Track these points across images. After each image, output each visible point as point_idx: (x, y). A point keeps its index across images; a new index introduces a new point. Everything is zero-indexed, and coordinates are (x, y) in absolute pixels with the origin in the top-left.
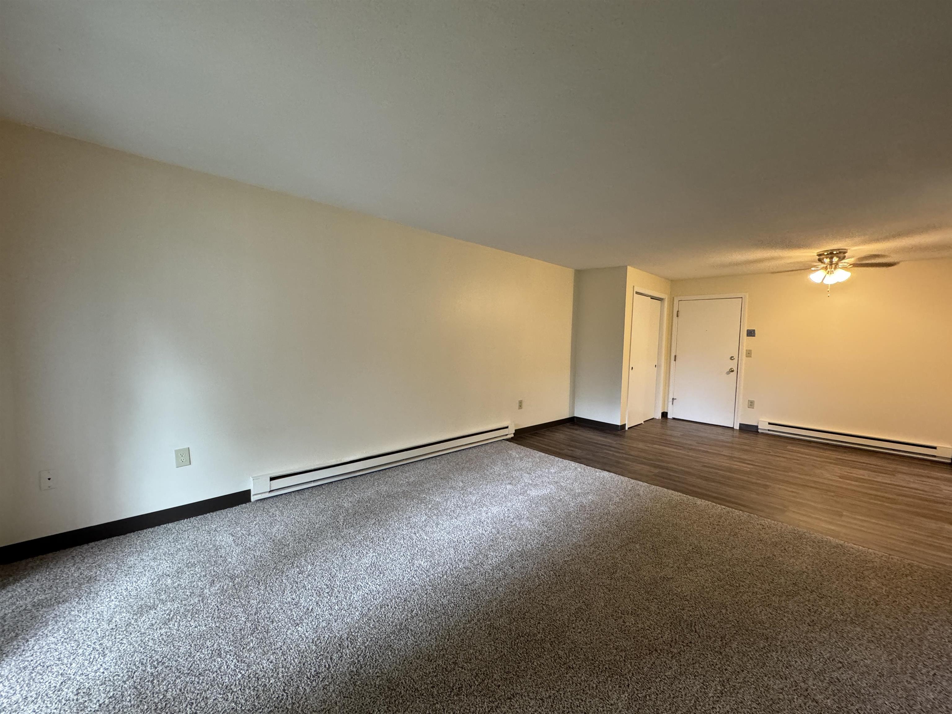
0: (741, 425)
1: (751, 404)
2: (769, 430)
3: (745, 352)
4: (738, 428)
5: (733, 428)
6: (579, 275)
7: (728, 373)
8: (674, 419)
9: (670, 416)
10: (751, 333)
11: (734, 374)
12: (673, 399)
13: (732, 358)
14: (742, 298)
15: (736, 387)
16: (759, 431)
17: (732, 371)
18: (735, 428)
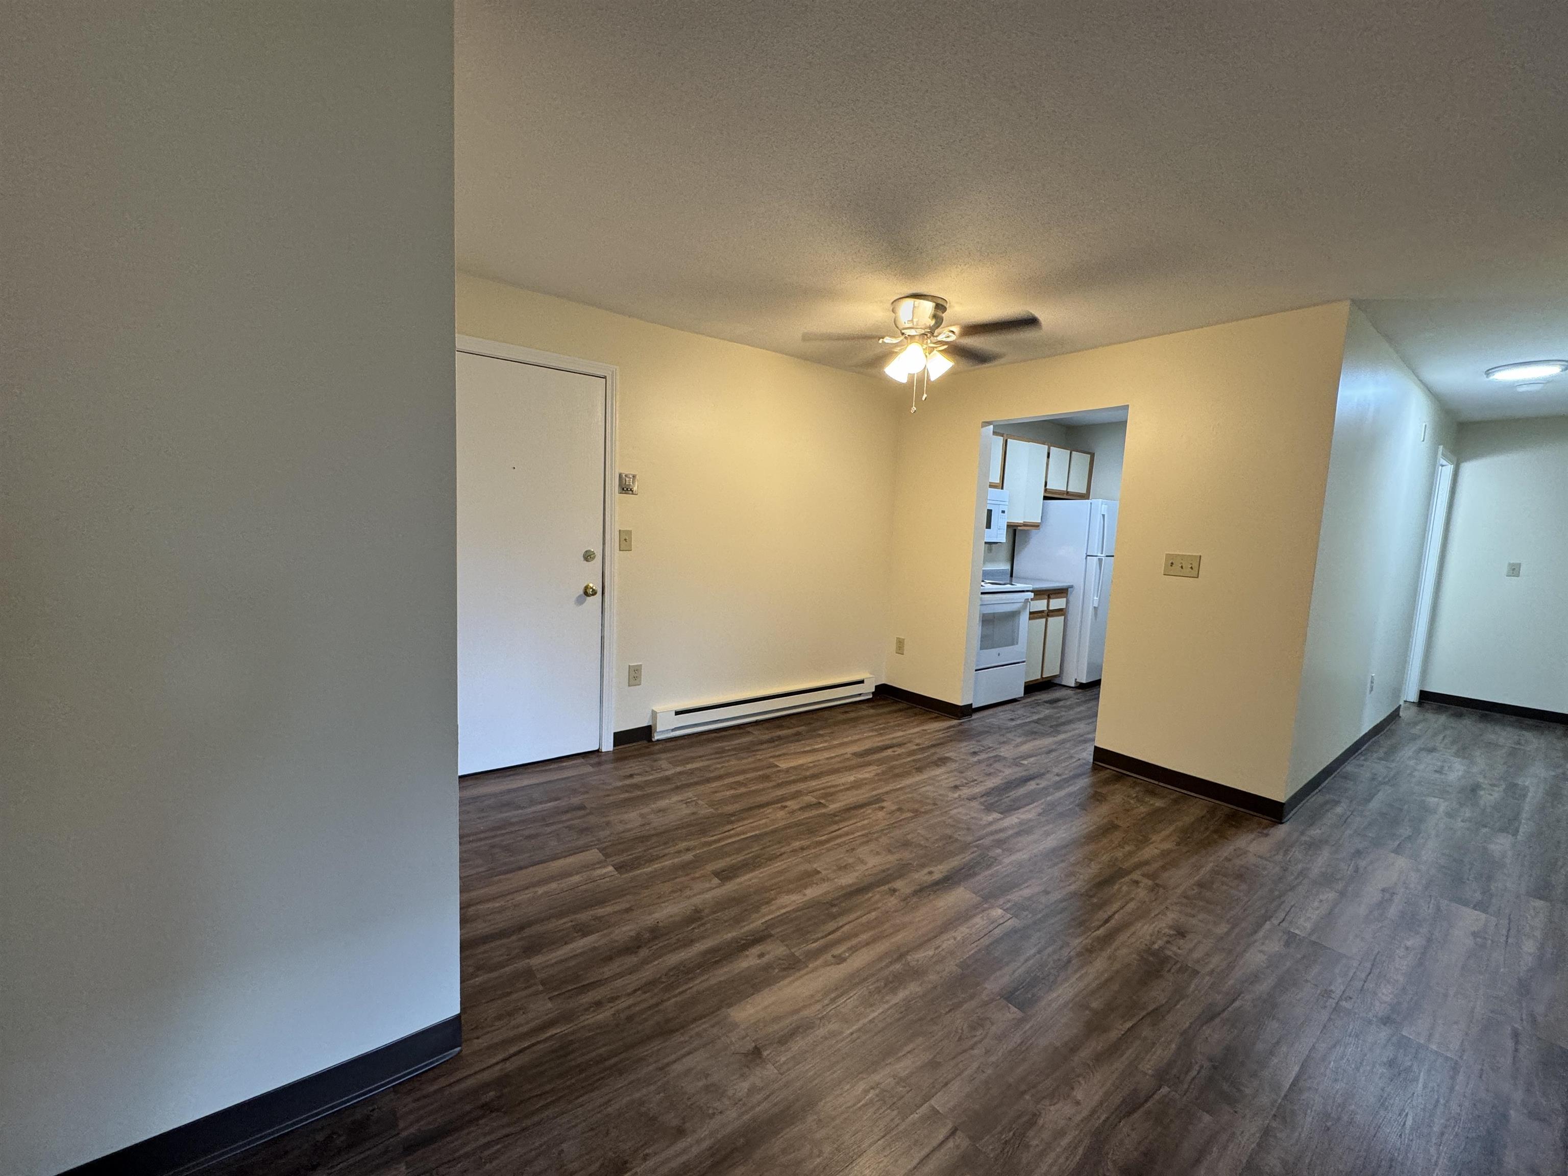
0: (616, 736)
2: (674, 729)
3: (616, 537)
4: (610, 746)
5: (600, 751)
7: (580, 601)
11: (594, 602)
13: (588, 556)
14: (605, 377)
15: (602, 638)
16: (657, 737)
17: (588, 592)
18: (604, 749)
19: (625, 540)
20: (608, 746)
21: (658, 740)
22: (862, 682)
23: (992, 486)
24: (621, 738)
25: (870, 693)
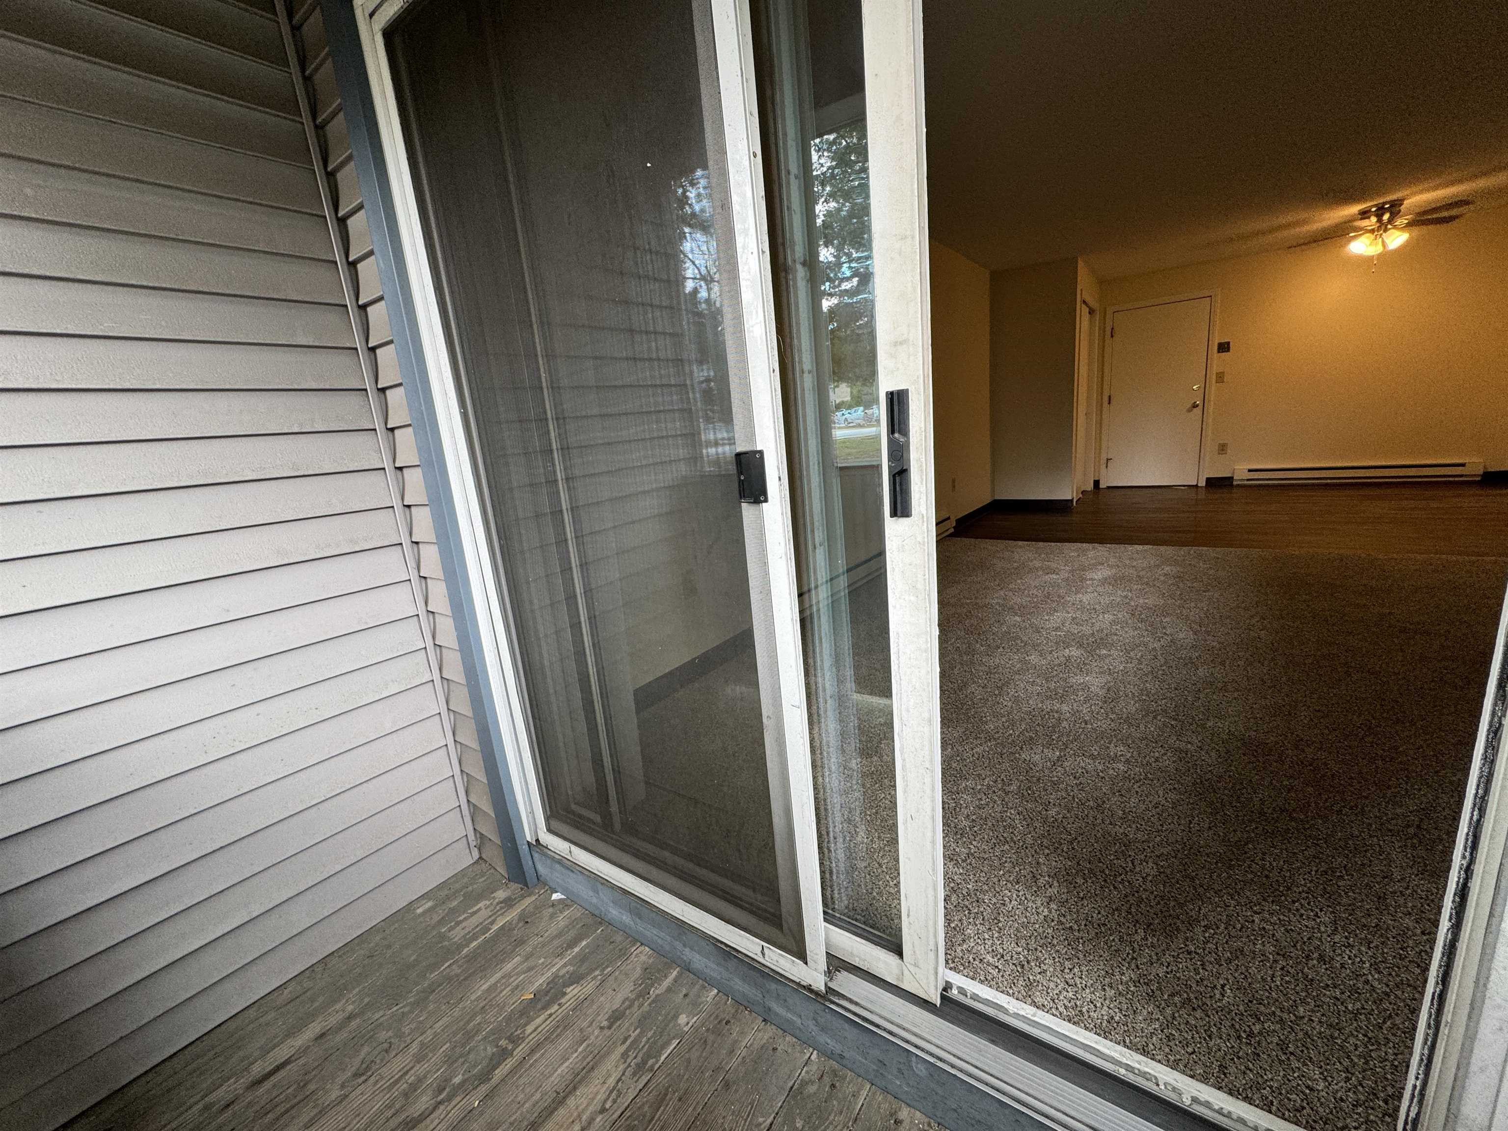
0: (1208, 480)
1: (1223, 449)
2: (1248, 480)
3: (1214, 377)
4: (1204, 484)
5: (1196, 486)
6: (996, 277)
7: (1189, 411)
8: (1109, 487)
9: (1103, 485)
10: (1224, 347)
11: (1197, 411)
12: (1108, 460)
14: (1211, 296)
15: (1202, 429)
16: (1235, 483)
17: (1195, 406)
18: (1199, 485)
19: (1220, 378)
20: (1202, 483)
21: (1238, 485)
22: (1463, 465)
25: (1478, 475)
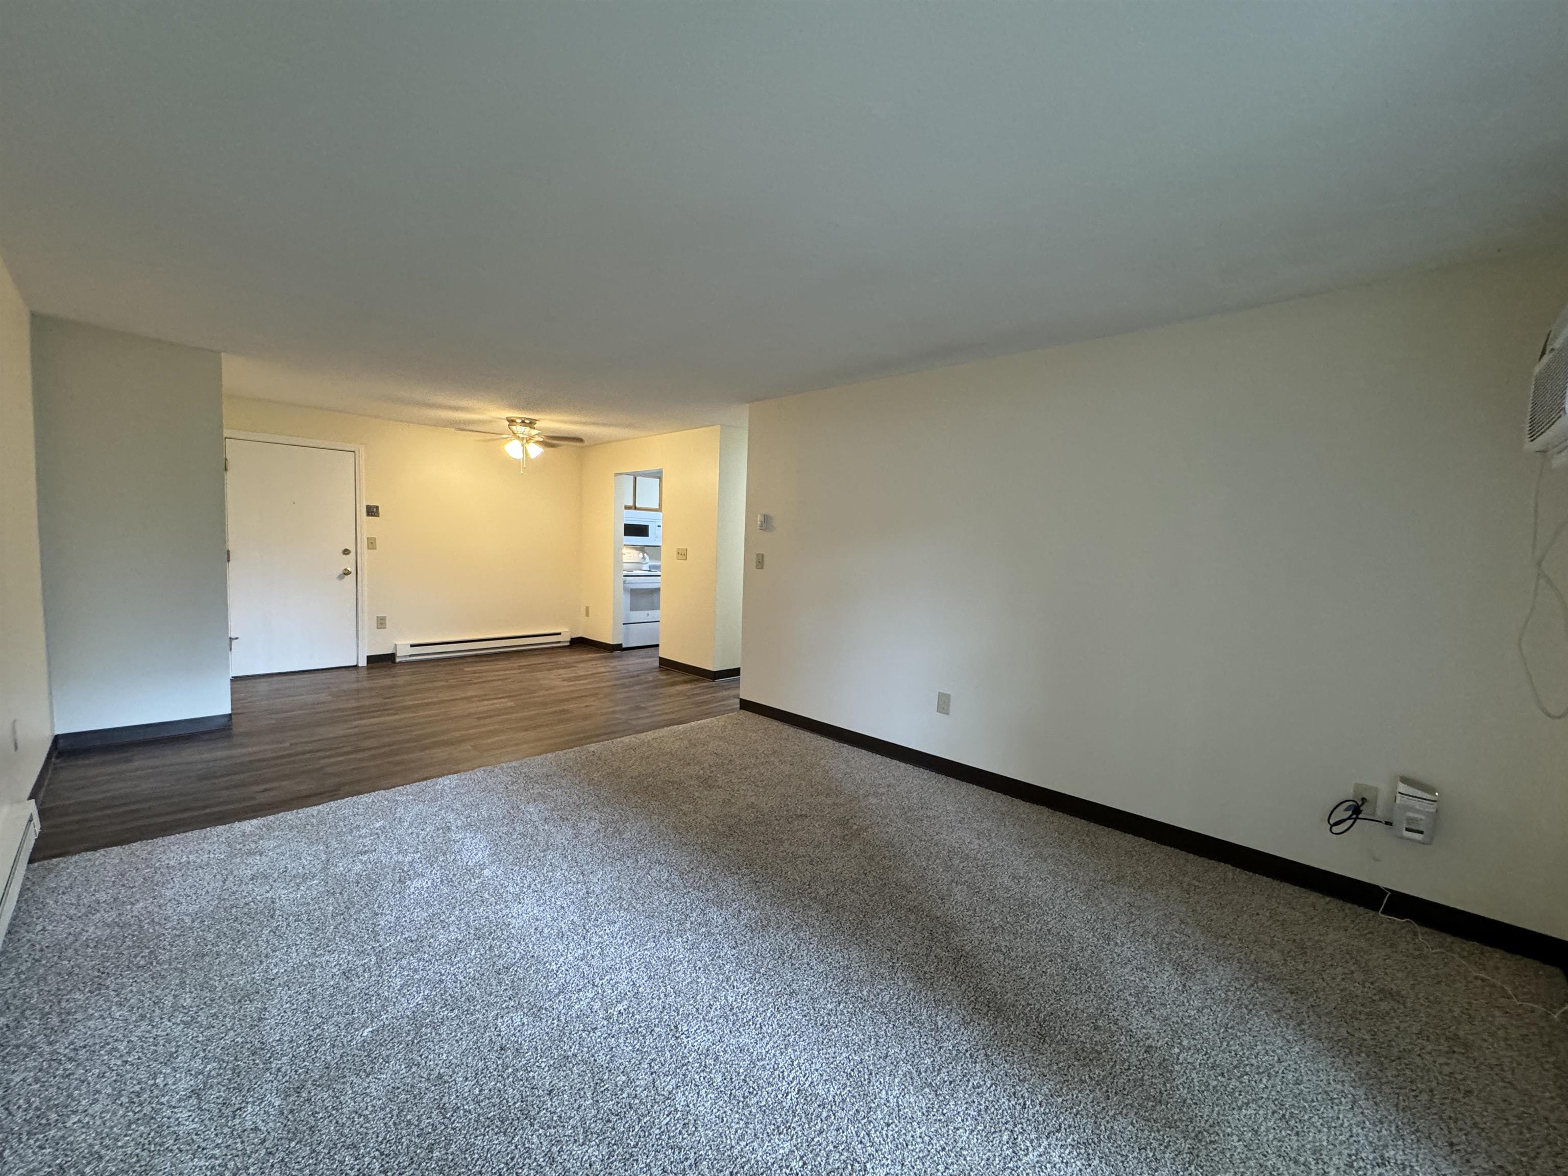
0: (368, 657)
1: (381, 622)
2: (411, 656)
3: (365, 541)
4: (365, 663)
5: (356, 666)
7: (341, 578)
10: (373, 511)
11: (350, 579)
12: (231, 639)
13: (346, 552)
14: (354, 452)
15: (357, 599)
16: (398, 660)
17: (347, 573)
18: (360, 665)
19: (372, 544)
20: (363, 663)
21: (400, 662)
22: (559, 634)
23: (627, 508)
24: (370, 659)
25: (567, 642)
